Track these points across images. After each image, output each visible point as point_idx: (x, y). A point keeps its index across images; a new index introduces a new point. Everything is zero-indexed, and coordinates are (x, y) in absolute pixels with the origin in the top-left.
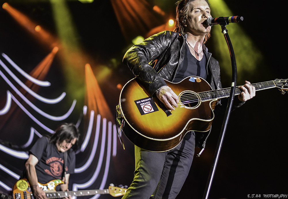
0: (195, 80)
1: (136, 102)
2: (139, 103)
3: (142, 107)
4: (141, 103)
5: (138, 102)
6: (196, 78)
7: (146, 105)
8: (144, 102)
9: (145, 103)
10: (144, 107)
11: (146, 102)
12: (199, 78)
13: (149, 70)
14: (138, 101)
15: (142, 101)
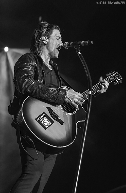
15: (40, 118)
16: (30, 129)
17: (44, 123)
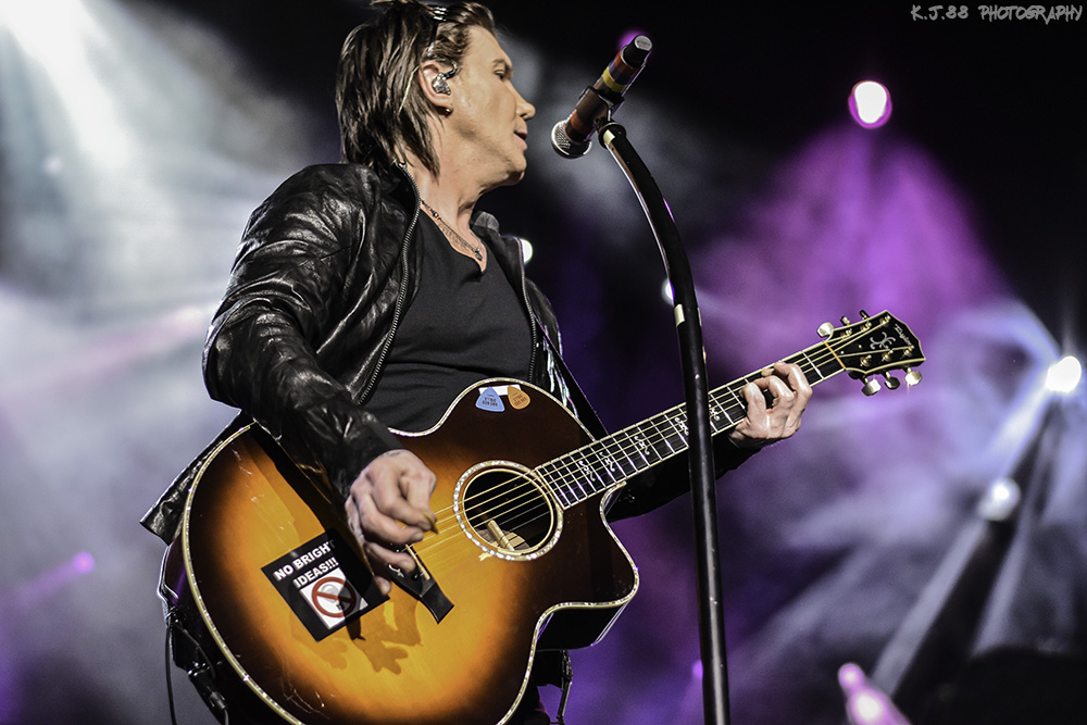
0: (504, 399)
1: (269, 570)
2: (289, 579)
3: (307, 592)
4: (298, 573)
5: (280, 575)
6: (506, 387)
7: (322, 579)
8: (309, 567)
9: (315, 570)
10: (315, 594)
11: (316, 563)
12: (518, 387)
13: (318, 401)
14: (278, 564)
15: (299, 564)
16: (213, 630)
17: (320, 600)
